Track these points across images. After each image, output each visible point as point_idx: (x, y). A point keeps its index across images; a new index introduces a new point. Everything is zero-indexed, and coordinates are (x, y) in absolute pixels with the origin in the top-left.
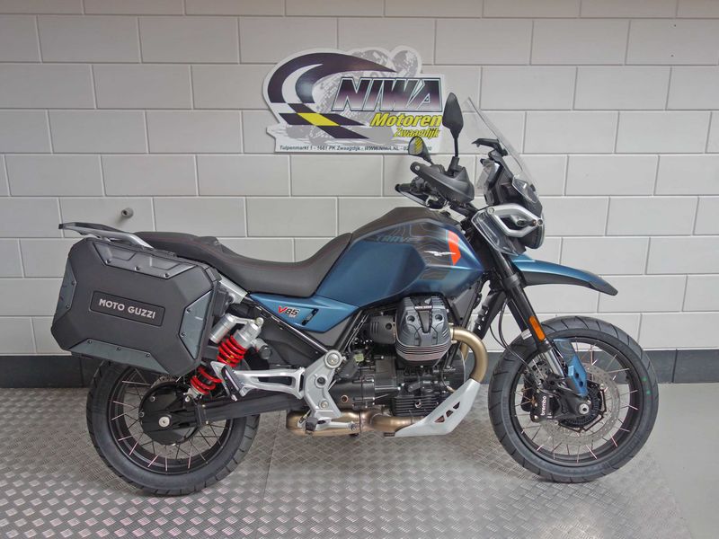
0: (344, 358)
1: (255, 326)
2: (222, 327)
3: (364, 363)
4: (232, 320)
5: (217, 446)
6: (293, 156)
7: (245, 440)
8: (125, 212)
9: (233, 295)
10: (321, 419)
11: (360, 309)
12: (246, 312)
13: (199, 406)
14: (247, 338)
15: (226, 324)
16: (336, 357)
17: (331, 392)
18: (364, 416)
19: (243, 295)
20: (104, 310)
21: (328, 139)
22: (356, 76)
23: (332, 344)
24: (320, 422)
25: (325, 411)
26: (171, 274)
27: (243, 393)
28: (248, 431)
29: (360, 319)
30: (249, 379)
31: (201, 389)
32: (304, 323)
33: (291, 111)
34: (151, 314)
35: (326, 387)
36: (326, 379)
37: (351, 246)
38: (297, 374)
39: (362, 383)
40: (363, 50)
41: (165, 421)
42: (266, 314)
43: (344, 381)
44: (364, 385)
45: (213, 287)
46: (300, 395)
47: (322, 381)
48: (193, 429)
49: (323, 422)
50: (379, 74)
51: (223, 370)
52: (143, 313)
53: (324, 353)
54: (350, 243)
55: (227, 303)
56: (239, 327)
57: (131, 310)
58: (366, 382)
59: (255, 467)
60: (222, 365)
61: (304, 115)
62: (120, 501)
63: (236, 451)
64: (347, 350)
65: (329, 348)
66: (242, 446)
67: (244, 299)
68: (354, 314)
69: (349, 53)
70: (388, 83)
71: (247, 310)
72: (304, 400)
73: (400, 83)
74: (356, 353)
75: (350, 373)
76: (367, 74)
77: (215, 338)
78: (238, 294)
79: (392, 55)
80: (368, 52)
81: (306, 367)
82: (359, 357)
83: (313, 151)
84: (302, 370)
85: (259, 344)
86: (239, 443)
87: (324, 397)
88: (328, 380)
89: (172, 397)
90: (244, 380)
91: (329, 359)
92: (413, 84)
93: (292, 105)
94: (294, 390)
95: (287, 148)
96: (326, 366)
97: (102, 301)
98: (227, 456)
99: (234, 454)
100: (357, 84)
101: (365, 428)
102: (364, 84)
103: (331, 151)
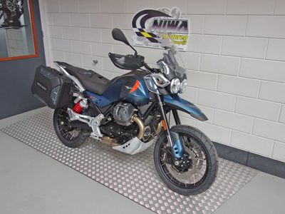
9: (80, 89)
19: (84, 90)
21: (149, 42)
22: (159, 19)
25: (97, 133)
30: (76, 116)
32: (97, 103)
33: (138, 31)
34: (45, 89)
38: (91, 119)
40: (161, 9)
42: (88, 98)
45: (61, 84)
46: (90, 126)
49: (96, 136)
50: (166, 18)
57: (42, 87)
60: (70, 109)
61: (142, 33)
69: (157, 10)
70: (169, 22)
73: (173, 22)
76: (162, 18)
79: (171, 10)
80: (163, 9)
81: (94, 117)
82: (109, 119)
83: (144, 46)
87: (96, 128)
92: (178, 22)
93: (139, 29)
94: (89, 123)
97: (38, 83)
100: (159, 22)
102: (161, 21)
103: (150, 47)
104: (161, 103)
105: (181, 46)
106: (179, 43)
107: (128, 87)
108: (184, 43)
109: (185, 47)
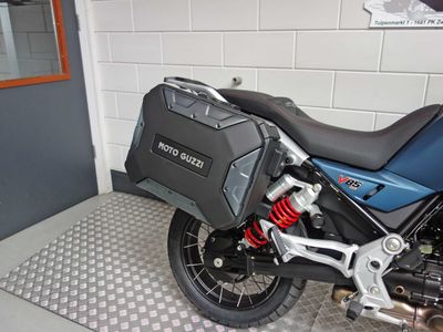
0: (407, 245)
1: (312, 191)
2: (280, 187)
3: (431, 256)
4: (290, 181)
5: (263, 295)
6: (387, 31)
7: (289, 298)
8: (235, 80)
9: (294, 157)
10: (368, 304)
11: (437, 193)
12: (306, 176)
13: (248, 257)
14: (302, 202)
15: (283, 185)
16: (397, 243)
17: (385, 279)
18: (420, 312)
19: (304, 157)
20: (161, 152)
21: (429, 13)
23: (395, 226)
24: (366, 308)
25: (375, 297)
26: (223, 125)
27: (286, 259)
28: (293, 291)
29: (435, 204)
30: (296, 245)
31: (253, 241)
32: (366, 197)
34: (200, 164)
35: (380, 272)
36: (381, 263)
37: (438, 119)
38: (348, 250)
39: (425, 279)
41: (219, 262)
42: (326, 181)
43: (403, 270)
44: (428, 281)
45: (264, 143)
46: (348, 274)
47: (376, 265)
48: (242, 276)
49: (371, 308)
51: (270, 230)
52: (193, 161)
53: (384, 235)
54: (437, 116)
55: (282, 164)
56: (297, 189)
57: (184, 157)
58: (429, 279)
59: (300, 319)
60: (271, 225)
62: (184, 314)
63: (279, 305)
64: (412, 236)
65: (391, 231)
66: (286, 303)
67: (304, 162)
68: (427, 199)
71: (307, 173)
72: (352, 279)
74: (424, 244)
75: (411, 265)
77: (272, 196)
78: (298, 156)
81: (360, 245)
82: (427, 249)
83: (409, 25)
84: (355, 248)
85: (314, 210)
86: (283, 299)
87: (375, 282)
88: (384, 265)
89: (229, 243)
90: (289, 245)
91: (388, 244)
94: (343, 266)
95: (382, 23)
96: (383, 250)
97: (161, 144)
98: (270, 308)
99: (277, 307)
101: (419, 325)
103: (430, 25)
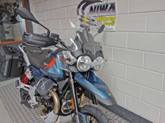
19: (29, 64)
22: (93, 5)
61: (83, 19)
70: (101, 6)
73: (104, 6)
76: (96, 4)
92: (107, 5)
93: (81, 16)
100: (93, 8)
102: (95, 7)
104: (72, 80)
105: (110, 27)
106: (109, 24)
107: (45, 64)
108: (113, 23)
109: (114, 27)
